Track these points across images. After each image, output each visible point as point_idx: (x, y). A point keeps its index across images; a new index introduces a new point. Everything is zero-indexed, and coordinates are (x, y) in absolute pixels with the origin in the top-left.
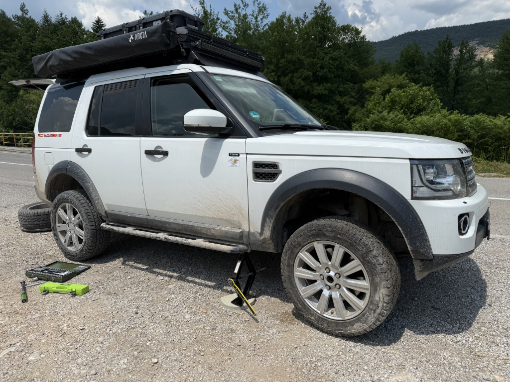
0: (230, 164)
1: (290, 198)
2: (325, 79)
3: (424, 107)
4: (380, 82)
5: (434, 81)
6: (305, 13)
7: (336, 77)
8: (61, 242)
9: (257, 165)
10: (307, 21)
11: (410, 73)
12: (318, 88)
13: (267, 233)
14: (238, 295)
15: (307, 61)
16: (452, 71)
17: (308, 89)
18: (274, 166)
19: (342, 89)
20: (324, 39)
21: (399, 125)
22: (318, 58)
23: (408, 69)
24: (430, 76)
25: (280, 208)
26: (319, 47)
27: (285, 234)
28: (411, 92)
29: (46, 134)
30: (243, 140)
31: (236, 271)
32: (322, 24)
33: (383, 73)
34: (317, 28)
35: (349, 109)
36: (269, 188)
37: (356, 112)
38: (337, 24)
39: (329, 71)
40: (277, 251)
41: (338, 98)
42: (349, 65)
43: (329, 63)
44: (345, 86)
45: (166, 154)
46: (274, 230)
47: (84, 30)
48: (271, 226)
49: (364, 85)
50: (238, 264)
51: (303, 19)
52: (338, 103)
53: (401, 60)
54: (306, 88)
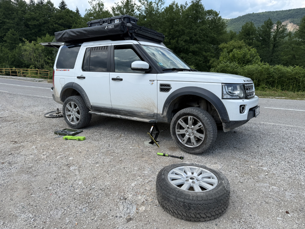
0: (150, 85)
1: (175, 99)
2: (197, 42)
3: (251, 60)
4: (229, 45)
5: (261, 44)
6: (186, 2)
7: (203, 41)
8: (68, 120)
9: (161, 85)
10: (188, 6)
11: (247, 39)
12: (192, 47)
13: (165, 114)
14: (152, 140)
15: (187, 31)
16: (272, 39)
17: (187, 47)
18: (169, 85)
19: (206, 48)
20: (197, 18)
21: (235, 70)
22: (193, 29)
23: (246, 37)
24: (259, 41)
25: (170, 103)
26: (193, 23)
27: (172, 115)
28: (244, 51)
29: (61, 69)
30: (156, 74)
31: (151, 130)
32: (196, 9)
33: (231, 39)
34: (193, 11)
35: (210, 60)
36: (166, 95)
37: (214, 62)
38: (205, 9)
39: (199, 37)
40: (169, 122)
41: (204, 53)
42: (211, 34)
43: (200, 32)
44: (208, 46)
45: (121, 80)
46: (168, 112)
47: (54, 8)
48: (167, 110)
49: (219, 46)
50: (152, 127)
51: (185, 5)
52: (204, 56)
53: (242, 31)
54: (186, 47)
